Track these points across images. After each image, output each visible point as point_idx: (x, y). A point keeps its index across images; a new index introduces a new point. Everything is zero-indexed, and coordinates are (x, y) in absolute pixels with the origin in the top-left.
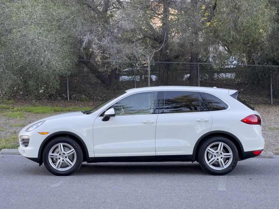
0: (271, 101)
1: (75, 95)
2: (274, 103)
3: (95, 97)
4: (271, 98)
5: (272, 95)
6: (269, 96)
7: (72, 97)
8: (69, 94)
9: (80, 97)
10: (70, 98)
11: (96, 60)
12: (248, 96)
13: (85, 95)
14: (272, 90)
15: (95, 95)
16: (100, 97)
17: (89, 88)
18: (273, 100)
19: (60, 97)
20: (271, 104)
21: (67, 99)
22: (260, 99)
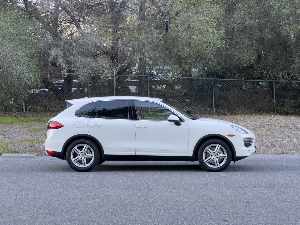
0: (213, 111)
1: (31, 106)
2: (215, 113)
3: (51, 108)
4: (213, 108)
5: (214, 106)
6: (212, 106)
7: (27, 108)
8: (25, 106)
9: (36, 108)
10: (26, 109)
11: (62, 73)
12: (193, 107)
13: (41, 107)
14: (214, 101)
15: (51, 106)
16: (55, 108)
17: (44, 99)
18: (215, 110)
19: (16, 108)
20: (213, 114)
21: (23, 111)
22: (204, 109)
